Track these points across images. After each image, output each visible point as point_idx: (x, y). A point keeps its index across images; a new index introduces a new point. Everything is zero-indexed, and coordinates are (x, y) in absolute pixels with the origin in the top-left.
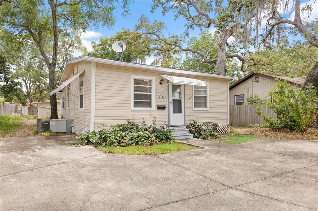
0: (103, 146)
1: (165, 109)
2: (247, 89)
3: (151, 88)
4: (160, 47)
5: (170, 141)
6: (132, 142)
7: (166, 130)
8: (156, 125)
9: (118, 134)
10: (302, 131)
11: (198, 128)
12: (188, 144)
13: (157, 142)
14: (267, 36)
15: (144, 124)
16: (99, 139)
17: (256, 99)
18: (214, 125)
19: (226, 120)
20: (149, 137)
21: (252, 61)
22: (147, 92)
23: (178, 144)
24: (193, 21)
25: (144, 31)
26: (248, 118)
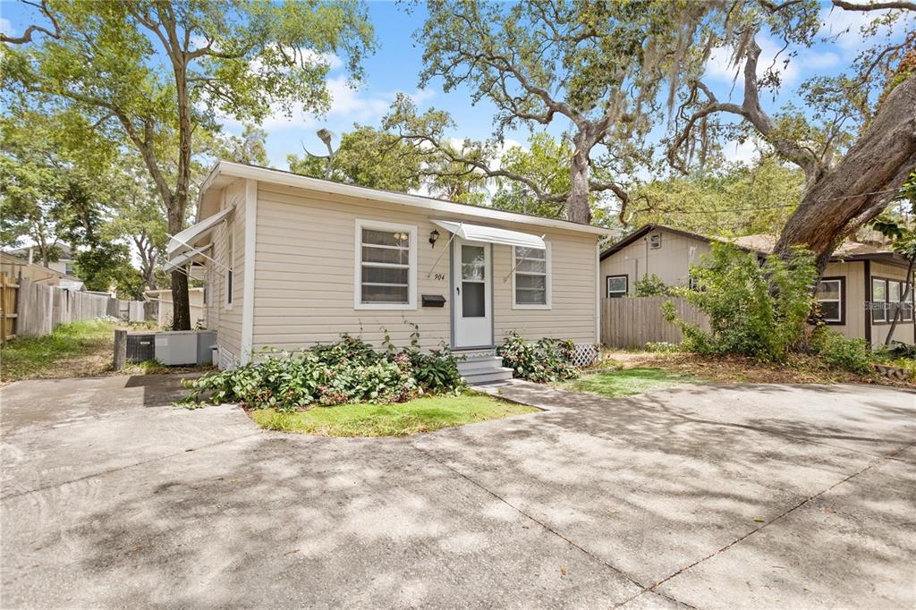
0: (271, 407)
1: (442, 306)
2: (634, 261)
3: (407, 252)
4: (439, 169)
5: (454, 388)
6: (352, 392)
7: (444, 359)
8: (419, 347)
9: (314, 374)
10: (774, 360)
11: (525, 353)
12: (499, 399)
13: (421, 391)
14: (679, 145)
15: (387, 344)
16: (261, 386)
17: (655, 286)
18: (563, 346)
19: (592, 334)
20: (398, 378)
21: (643, 202)
22: (398, 263)
23: (474, 398)
24: (513, 109)
25: (403, 130)
26: (640, 327)
